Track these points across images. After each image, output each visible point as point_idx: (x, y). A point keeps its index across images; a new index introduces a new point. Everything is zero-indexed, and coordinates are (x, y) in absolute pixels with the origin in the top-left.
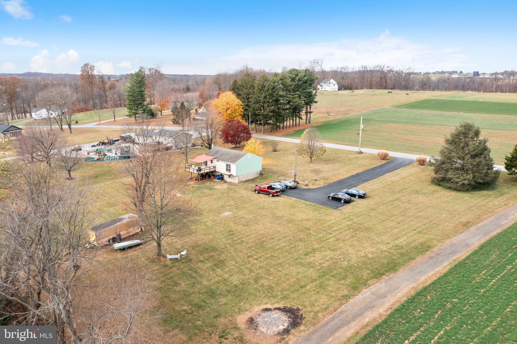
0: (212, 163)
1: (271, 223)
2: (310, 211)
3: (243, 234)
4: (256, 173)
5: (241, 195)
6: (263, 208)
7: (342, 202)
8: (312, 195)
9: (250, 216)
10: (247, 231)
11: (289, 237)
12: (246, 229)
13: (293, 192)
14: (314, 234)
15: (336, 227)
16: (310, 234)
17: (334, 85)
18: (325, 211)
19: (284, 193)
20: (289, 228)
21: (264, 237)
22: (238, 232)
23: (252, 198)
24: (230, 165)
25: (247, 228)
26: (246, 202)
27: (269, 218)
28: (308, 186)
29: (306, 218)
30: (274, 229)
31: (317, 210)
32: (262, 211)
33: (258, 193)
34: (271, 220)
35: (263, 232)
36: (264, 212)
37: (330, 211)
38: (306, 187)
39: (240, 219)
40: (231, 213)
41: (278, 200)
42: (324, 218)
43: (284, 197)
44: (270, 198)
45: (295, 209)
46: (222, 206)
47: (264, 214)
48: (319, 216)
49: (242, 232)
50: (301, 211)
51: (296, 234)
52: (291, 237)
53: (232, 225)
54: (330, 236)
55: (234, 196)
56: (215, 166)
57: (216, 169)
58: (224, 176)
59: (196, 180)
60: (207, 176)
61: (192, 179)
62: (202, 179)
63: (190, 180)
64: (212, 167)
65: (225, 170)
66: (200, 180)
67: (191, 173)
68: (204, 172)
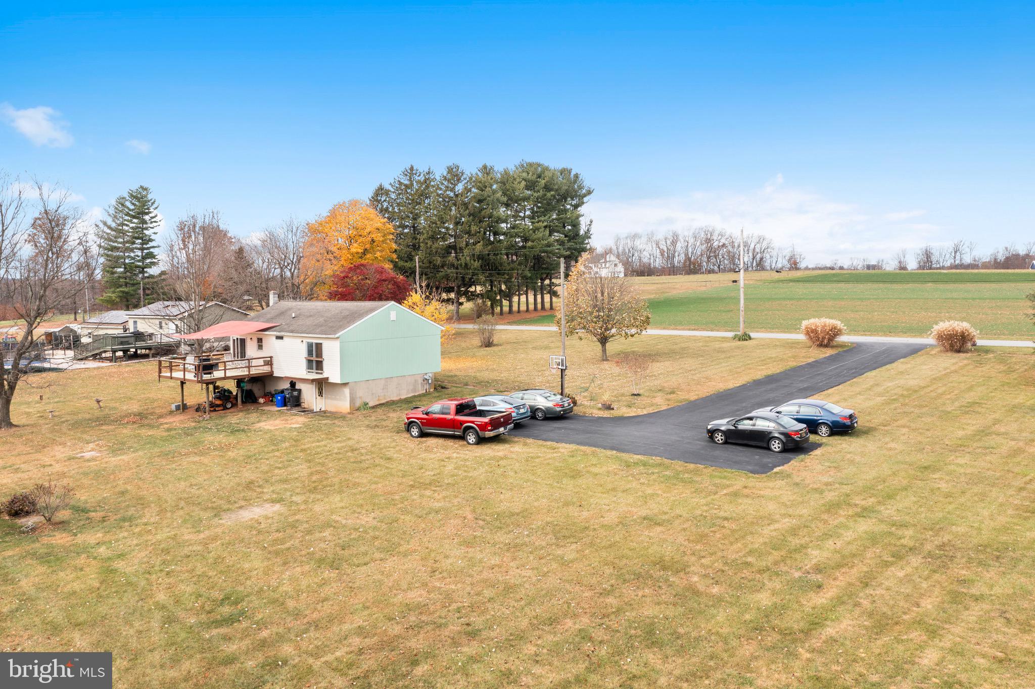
0: (260, 347)
1: (468, 544)
2: (649, 485)
3: (297, 614)
4: (420, 381)
5: (350, 443)
6: (434, 483)
7: (776, 446)
8: (636, 433)
9: (367, 520)
10: (326, 591)
11: (575, 616)
12: (324, 583)
13: (560, 429)
14: (715, 590)
15: (820, 548)
16: (696, 593)
17: (616, 265)
18: (718, 481)
19: (524, 431)
20: (564, 563)
21: (419, 626)
22: (274, 601)
23: (391, 453)
24: (319, 346)
25: (334, 574)
26: (363, 465)
27: (458, 521)
28: (612, 411)
29: (644, 512)
30: (485, 575)
31: (683, 481)
32: (428, 493)
33: (423, 435)
34: (467, 533)
35: (416, 596)
36: (435, 500)
37: (739, 480)
38: (606, 414)
39: (309, 532)
40: (277, 507)
41: (501, 454)
42: (728, 509)
43: (525, 444)
44: (470, 447)
45: (580, 481)
46: (252, 482)
47: (437, 505)
48: (703, 501)
49: (291, 604)
50: (610, 486)
51: (610, 600)
52: (585, 620)
53: (256, 562)
54: (821, 599)
55: (319, 447)
56: (271, 357)
57: (274, 366)
58: (300, 391)
59: (198, 410)
60: (239, 395)
61: (183, 411)
62: (222, 408)
63: (179, 412)
64: (261, 362)
65: (304, 364)
66: (212, 409)
67: (182, 383)
68: (225, 378)
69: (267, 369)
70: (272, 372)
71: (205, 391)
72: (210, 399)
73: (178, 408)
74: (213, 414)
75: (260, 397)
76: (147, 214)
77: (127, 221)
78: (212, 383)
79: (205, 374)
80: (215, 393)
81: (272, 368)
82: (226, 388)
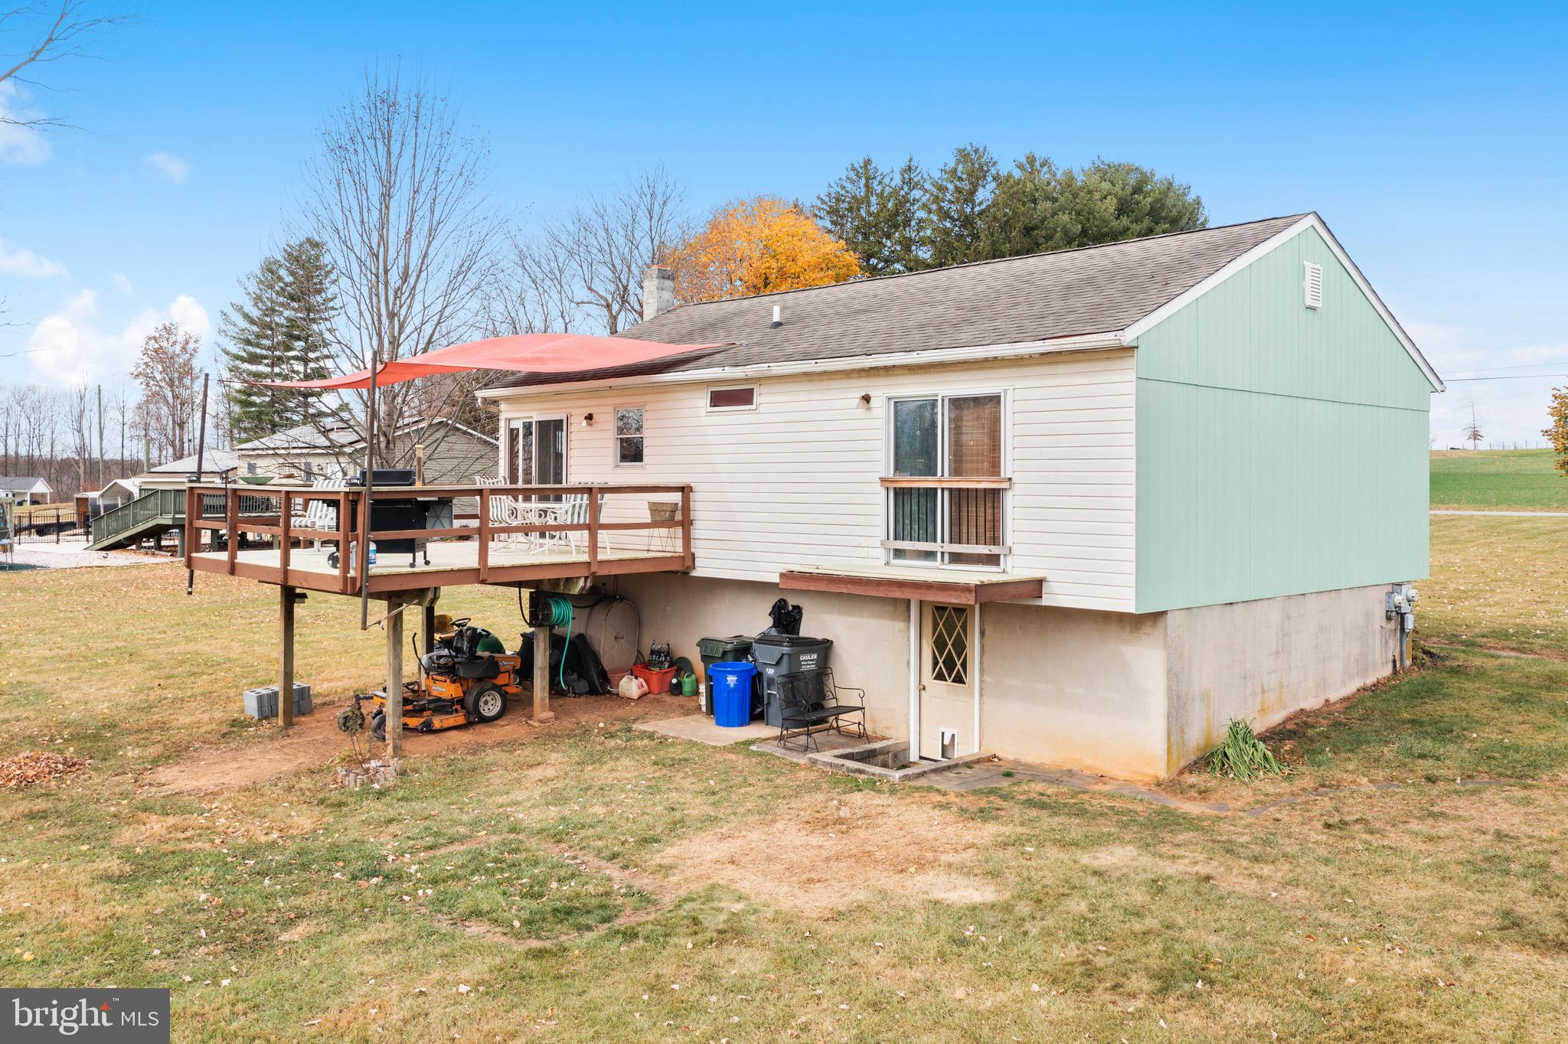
0: (632, 450)
56: (685, 490)
57: (698, 531)
58: (824, 648)
59: (352, 723)
60: (541, 658)
61: (289, 724)
62: (458, 719)
63: (266, 728)
64: (637, 508)
65: (878, 508)
66: (414, 722)
67: (291, 596)
68: (481, 575)
69: (664, 543)
70: (688, 559)
71: (380, 633)
72: (410, 669)
73: (267, 707)
74: (421, 748)
75: (622, 672)
76: (319, 292)
77: (282, 305)
78: (417, 595)
79: (384, 547)
80: (430, 647)
81: (687, 540)
82: (478, 623)
